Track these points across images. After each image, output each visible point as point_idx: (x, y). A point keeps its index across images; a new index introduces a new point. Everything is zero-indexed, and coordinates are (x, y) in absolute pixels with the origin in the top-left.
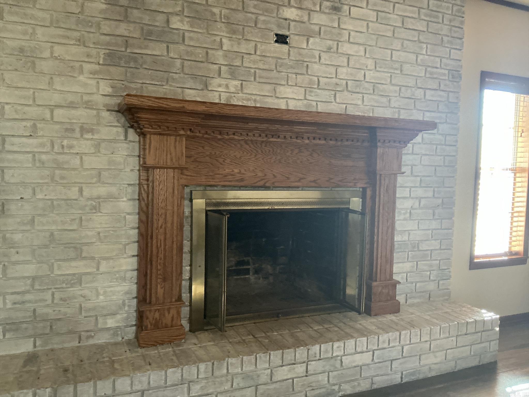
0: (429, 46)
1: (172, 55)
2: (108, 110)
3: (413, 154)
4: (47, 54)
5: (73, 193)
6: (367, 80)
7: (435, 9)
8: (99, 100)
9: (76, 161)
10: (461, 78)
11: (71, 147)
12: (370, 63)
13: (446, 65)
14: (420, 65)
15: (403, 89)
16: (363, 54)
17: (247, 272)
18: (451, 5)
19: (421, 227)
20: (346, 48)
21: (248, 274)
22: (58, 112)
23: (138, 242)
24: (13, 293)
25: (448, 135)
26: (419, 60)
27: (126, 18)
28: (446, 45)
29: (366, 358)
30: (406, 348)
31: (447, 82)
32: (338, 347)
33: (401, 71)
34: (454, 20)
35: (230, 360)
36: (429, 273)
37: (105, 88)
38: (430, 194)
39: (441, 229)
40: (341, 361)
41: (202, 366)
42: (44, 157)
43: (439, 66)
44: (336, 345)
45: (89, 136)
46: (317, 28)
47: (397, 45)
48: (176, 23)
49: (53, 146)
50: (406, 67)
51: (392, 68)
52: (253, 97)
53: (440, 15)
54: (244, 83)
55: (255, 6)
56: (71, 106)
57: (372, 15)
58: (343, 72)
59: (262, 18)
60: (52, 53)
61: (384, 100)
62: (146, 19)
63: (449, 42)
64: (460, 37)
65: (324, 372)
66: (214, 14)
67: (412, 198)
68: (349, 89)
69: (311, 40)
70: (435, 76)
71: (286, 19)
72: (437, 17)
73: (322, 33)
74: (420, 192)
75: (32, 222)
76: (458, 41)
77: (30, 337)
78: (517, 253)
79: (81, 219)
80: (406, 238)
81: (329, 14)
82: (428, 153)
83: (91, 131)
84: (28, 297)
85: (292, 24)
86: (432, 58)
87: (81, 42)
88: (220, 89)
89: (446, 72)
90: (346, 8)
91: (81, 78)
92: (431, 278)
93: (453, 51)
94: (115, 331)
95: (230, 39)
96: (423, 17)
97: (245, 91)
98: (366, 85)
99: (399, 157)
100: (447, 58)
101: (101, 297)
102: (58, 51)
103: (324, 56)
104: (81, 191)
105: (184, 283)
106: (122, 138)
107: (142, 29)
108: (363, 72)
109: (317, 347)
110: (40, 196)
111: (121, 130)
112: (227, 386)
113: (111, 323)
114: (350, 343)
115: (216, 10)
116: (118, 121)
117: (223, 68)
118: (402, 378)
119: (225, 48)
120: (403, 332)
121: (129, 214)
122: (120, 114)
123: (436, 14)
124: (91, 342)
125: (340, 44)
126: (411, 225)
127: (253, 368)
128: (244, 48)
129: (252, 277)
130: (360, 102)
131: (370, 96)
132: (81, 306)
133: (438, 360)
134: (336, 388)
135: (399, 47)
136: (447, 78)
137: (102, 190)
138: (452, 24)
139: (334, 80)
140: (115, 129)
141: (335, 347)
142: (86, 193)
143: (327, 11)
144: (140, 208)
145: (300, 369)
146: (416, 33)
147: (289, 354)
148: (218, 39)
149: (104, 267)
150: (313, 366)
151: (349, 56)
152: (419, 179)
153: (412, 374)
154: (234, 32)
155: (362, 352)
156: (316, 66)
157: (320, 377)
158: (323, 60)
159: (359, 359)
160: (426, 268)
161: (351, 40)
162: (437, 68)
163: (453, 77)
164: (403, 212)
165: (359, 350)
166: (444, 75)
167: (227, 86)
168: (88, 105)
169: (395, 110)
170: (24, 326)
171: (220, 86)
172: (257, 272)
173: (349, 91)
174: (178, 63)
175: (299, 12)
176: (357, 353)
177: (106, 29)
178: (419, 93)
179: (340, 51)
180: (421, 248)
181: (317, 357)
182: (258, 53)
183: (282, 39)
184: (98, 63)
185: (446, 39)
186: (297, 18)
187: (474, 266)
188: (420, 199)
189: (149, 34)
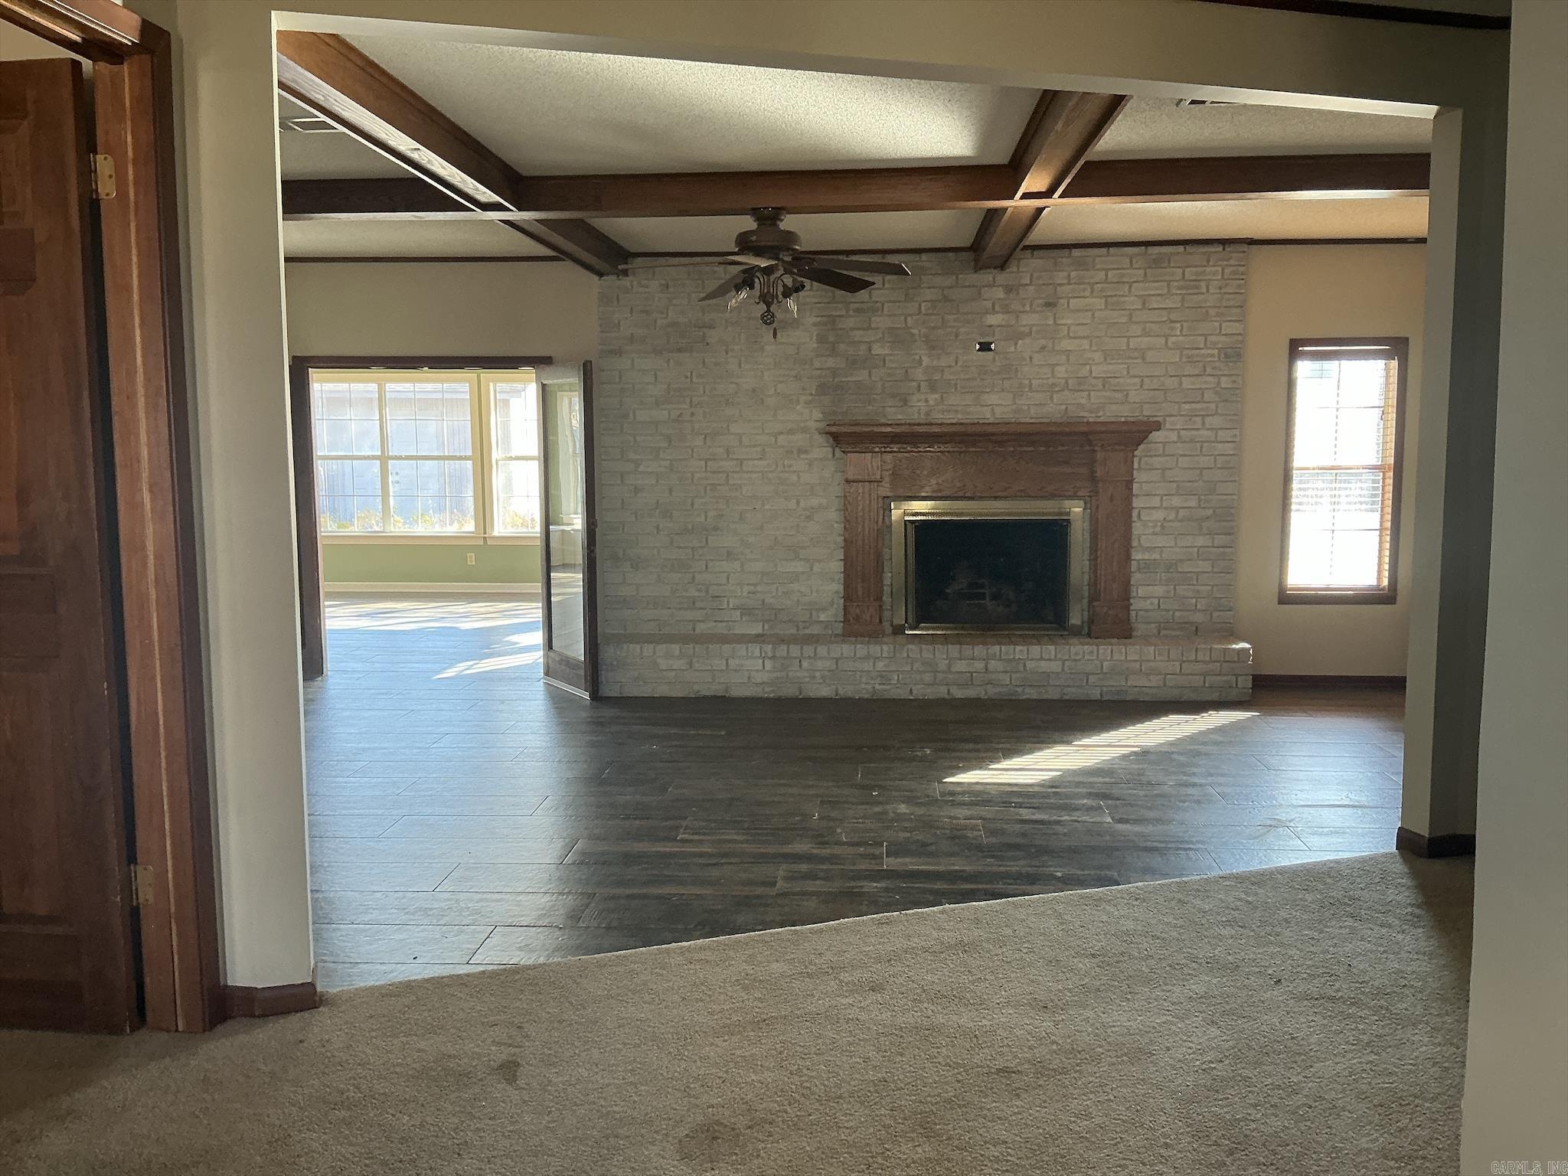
0: (1184, 324)
1: (873, 379)
2: (819, 433)
3: (1164, 455)
4: (772, 391)
5: (792, 504)
6: (1094, 375)
7: (1195, 278)
8: (812, 424)
9: (794, 478)
11: (790, 466)
12: (1098, 356)
13: (1215, 343)
14: (1171, 349)
15: (1147, 380)
16: (1087, 347)
17: (982, 596)
18: (1220, 269)
19: (1180, 544)
20: (1065, 344)
21: (984, 599)
22: (781, 438)
24: (748, 584)
25: (1221, 429)
26: (1170, 344)
27: (833, 352)
28: (1214, 319)
29: (1055, 666)
30: (1105, 664)
31: (1217, 364)
32: (1021, 651)
33: (1144, 359)
34: (1226, 285)
35: (910, 646)
36: (1195, 600)
37: (816, 415)
38: (1193, 503)
39: (1213, 547)
40: (1025, 665)
41: (885, 648)
42: (770, 475)
43: (1202, 346)
44: (1018, 648)
45: (803, 456)
46: (1027, 330)
47: (1136, 330)
48: (877, 350)
49: (777, 466)
50: (1150, 356)
51: (1129, 358)
52: (954, 408)
53: (1203, 284)
54: (945, 395)
55: (955, 320)
56: (791, 432)
57: (1099, 303)
58: (1061, 372)
59: (962, 330)
60: (775, 390)
61: (1119, 395)
62: (851, 350)
63: (1218, 315)
64: (1239, 304)
65: (1006, 672)
66: (913, 335)
67: (1166, 508)
68: (1070, 387)
69: (1020, 342)
70: (1195, 359)
71: (990, 326)
72: (1197, 287)
73: (1033, 333)
74: (1176, 501)
75: (761, 528)
76: (1237, 310)
77: (760, 621)
79: (798, 525)
80: (1156, 556)
81: (1041, 312)
82: (1186, 453)
83: (806, 452)
84: (759, 588)
85: (997, 329)
86: (1191, 338)
87: (797, 378)
88: (919, 404)
89: (1216, 352)
90: (1063, 301)
91: (798, 408)
92: (1198, 607)
93: (1225, 324)
94: (827, 624)
95: (930, 355)
96: (1174, 291)
97: (945, 403)
98: (1094, 381)
99: (1128, 460)
100: (1217, 335)
101: (814, 594)
102: (780, 387)
103: (1036, 356)
104: (798, 503)
105: (885, 588)
106: (831, 456)
107: (847, 359)
108: (1088, 367)
109: (997, 647)
110: (767, 507)
111: (830, 449)
112: (908, 668)
113: (823, 617)
114: (1035, 650)
115: (915, 331)
116: (827, 442)
117: (922, 384)
118: (1101, 695)
119: (924, 364)
120: (1101, 647)
121: (836, 522)
122: (828, 436)
123: (1197, 283)
124: (807, 631)
125: (1056, 341)
126: (1160, 541)
127: (932, 657)
128: (943, 362)
129: (988, 603)
130: (1083, 401)
131: (1099, 394)
132: (798, 600)
133: (1153, 684)
134: (1019, 690)
135: (1139, 332)
136: (1216, 359)
137: (814, 502)
138: (1222, 291)
139: (1051, 381)
140: (825, 449)
141: (1017, 650)
142: (802, 504)
143: (1038, 309)
144: (845, 518)
145: (979, 665)
146: (1164, 313)
147: (967, 650)
148: (917, 357)
149: (817, 568)
150: (992, 665)
151: (1068, 353)
152: (1175, 485)
154: (933, 348)
155: (1049, 660)
156: (1026, 369)
157: (1001, 676)
158: (1035, 361)
159: (1044, 666)
161: (1072, 335)
162: (1199, 349)
163: (1226, 356)
164: (1150, 524)
165: (1045, 657)
166: (1212, 356)
167: (927, 401)
168: (804, 430)
169: (1135, 405)
170: (757, 612)
171: (919, 401)
172: (994, 597)
173: (1071, 390)
174: (879, 384)
175: (1005, 317)
176: (1042, 659)
177: (817, 364)
178: (1171, 383)
179: (1056, 348)
180: (1180, 570)
181: (998, 657)
182: (960, 364)
183: (985, 347)
184: (812, 395)
185: (1212, 312)
186: (1004, 323)
187: (1287, 598)
188: (1177, 509)
189: (854, 363)
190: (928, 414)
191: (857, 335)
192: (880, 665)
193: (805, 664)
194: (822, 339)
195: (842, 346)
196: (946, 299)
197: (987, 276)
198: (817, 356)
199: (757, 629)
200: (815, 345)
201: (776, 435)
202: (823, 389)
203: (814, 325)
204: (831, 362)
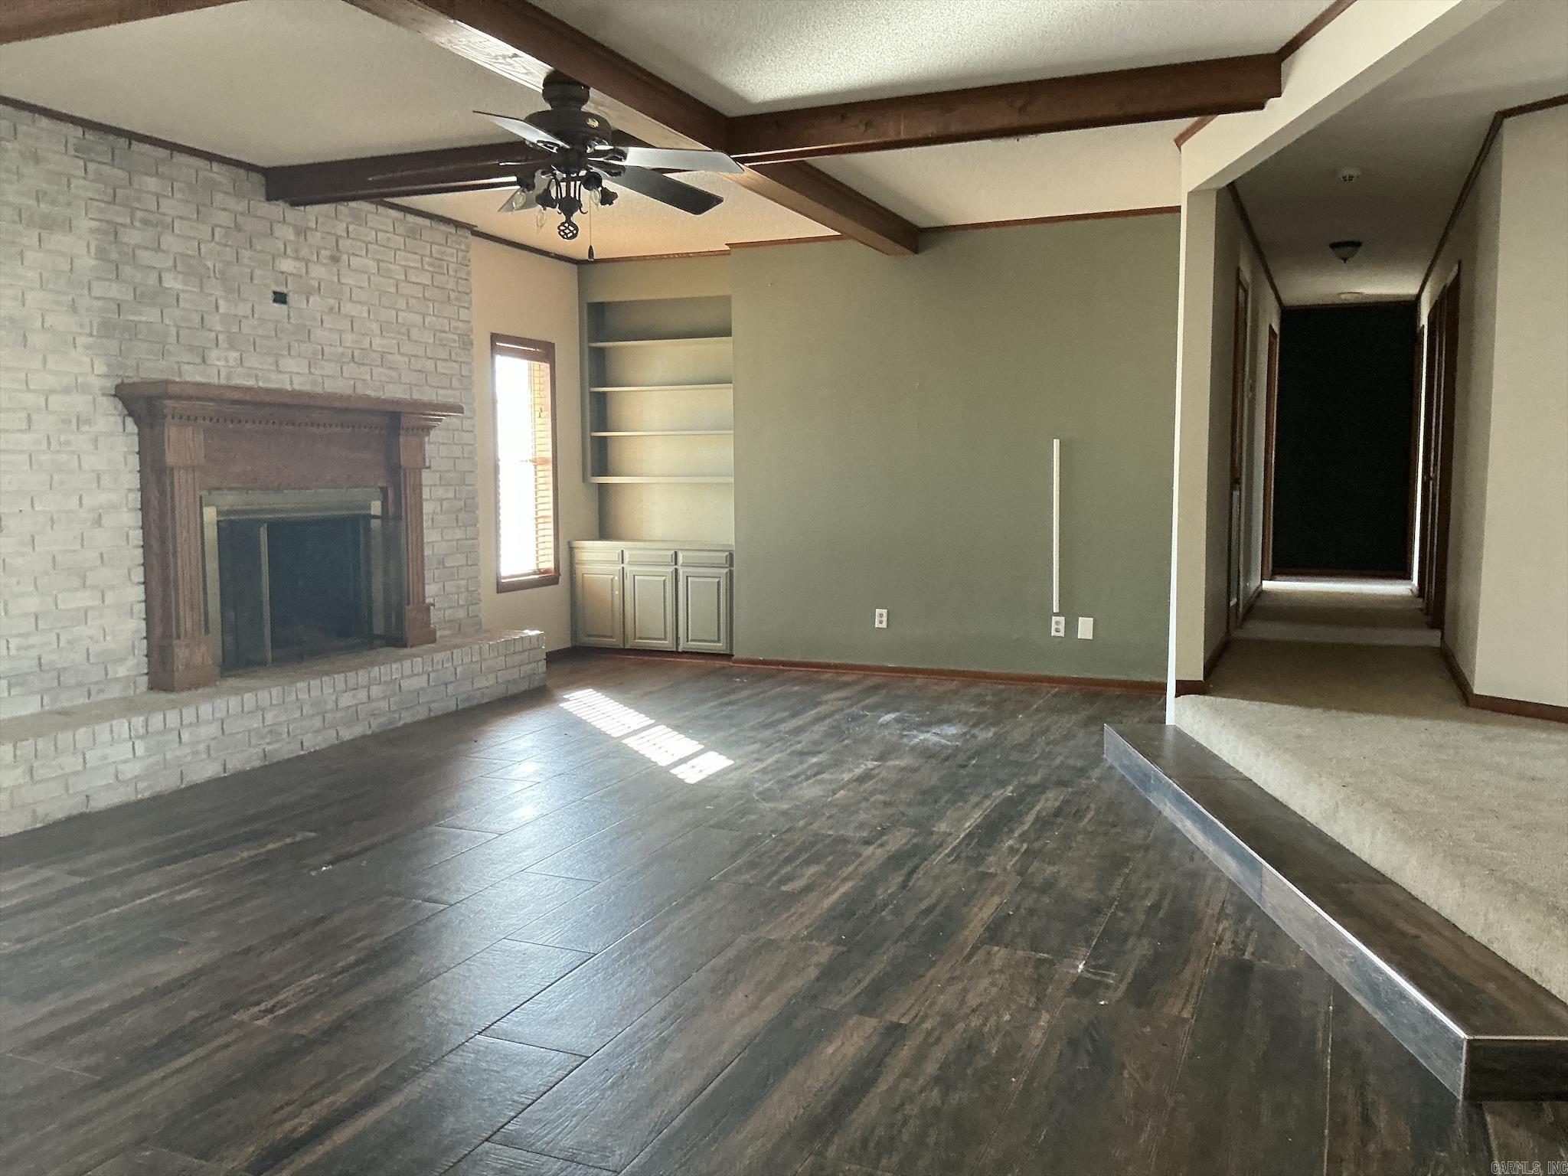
0: (435, 304)
1: (166, 321)
2: (104, 395)
4: (38, 324)
5: (73, 503)
6: (374, 348)
7: (439, 256)
8: (96, 383)
10: (472, 344)
11: (67, 444)
12: (375, 326)
13: (456, 328)
14: (427, 329)
15: (413, 359)
16: (366, 315)
18: (455, 251)
19: (447, 537)
20: (348, 308)
22: (52, 399)
23: (143, 565)
24: (16, 636)
26: (426, 323)
28: (454, 303)
29: (422, 681)
30: (458, 669)
31: (458, 350)
32: (396, 669)
33: (409, 336)
34: (460, 269)
36: (456, 596)
37: (101, 368)
38: (451, 495)
39: (466, 539)
40: (400, 686)
42: (43, 458)
43: (447, 330)
45: (86, 428)
46: (316, 284)
47: (401, 303)
48: (169, 281)
49: (49, 444)
50: (414, 332)
51: (399, 333)
52: (254, 372)
53: (445, 263)
54: (244, 354)
55: (250, 257)
56: (66, 390)
57: (373, 266)
58: (349, 338)
59: (257, 272)
61: (394, 374)
62: (139, 277)
63: (457, 299)
64: (467, 291)
65: (384, 698)
66: (207, 268)
67: (436, 500)
68: (356, 359)
69: (311, 299)
70: (445, 343)
71: (283, 273)
73: (322, 290)
74: (441, 492)
75: (32, 541)
76: (466, 297)
77: (37, 692)
78: (546, 571)
80: (434, 552)
81: (327, 265)
83: (88, 422)
84: (33, 640)
85: (290, 279)
86: (440, 319)
87: (71, 307)
88: (219, 364)
89: (456, 337)
90: (345, 257)
91: (74, 353)
92: (460, 603)
93: (461, 310)
94: (126, 682)
95: (226, 299)
96: (427, 267)
97: (245, 366)
98: (374, 355)
99: (422, 447)
100: (456, 320)
101: (109, 638)
102: (49, 319)
103: (326, 318)
104: (80, 500)
106: (120, 429)
107: (134, 289)
108: (368, 338)
111: (119, 420)
112: (297, 714)
113: (122, 671)
114: (407, 665)
115: (210, 264)
116: (115, 408)
117: (220, 336)
118: (457, 704)
119: (221, 310)
121: (131, 528)
122: (117, 399)
123: (441, 262)
124: (103, 697)
125: (342, 303)
126: (437, 535)
127: (320, 694)
128: (243, 309)
130: (368, 378)
131: (379, 370)
132: (87, 651)
134: (397, 716)
135: (404, 306)
136: (457, 345)
137: (103, 498)
138: (458, 275)
139: (340, 350)
140: (113, 419)
141: (393, 669)
142: (86, 501)
143: (325, 261)
145: (362, 695)
146: (421, 288)
147: (352, 678)
148: (213, 300)
149: (110, 598)
150: (376, 690)
151: (352, 319)
152: (438, 475)
153: (468, 699)
154: (230, 291)
155: (418, 675)
156: (318, 331)
157: (381, 704)
158: (326, 325)
159: (416, 683)
160: (454, 590)
161: (354, 298)
162: (445, 332)
163: (464, 343)
165: (416, 672)
166: (455, 341)
167: (226, 359)
168: (81, 388)
169: (406, 388)
170: (30, 678)
171: (218, 359)
173: (356, 363)
174: (173, 331)
175: (297, 264)
176: (413, 675)
177: (97, 291)
178: (430, 364)
179: (342, 311)
180: (447, 565)
181: (378, 682)
182: (256, 316)
183: (280, 298)
184: (91, 335)
185: (453, 295)
186: (294, 272)
187: (502, 588)
188: (441, 500)
189: (142, 297)
190: (228, 378)
191: (144, 256)
192: (269, 718)
193: (185, 737)
194: (102, 255)
195: (127, 271)
196: (238, 228)
197: (278, 209)
198: (98, 278)
199: (30, 707)
200: (93, 262)
201: (48, 394)
202: (107, 328)
203: (92, 231)
204: (115, 291)
